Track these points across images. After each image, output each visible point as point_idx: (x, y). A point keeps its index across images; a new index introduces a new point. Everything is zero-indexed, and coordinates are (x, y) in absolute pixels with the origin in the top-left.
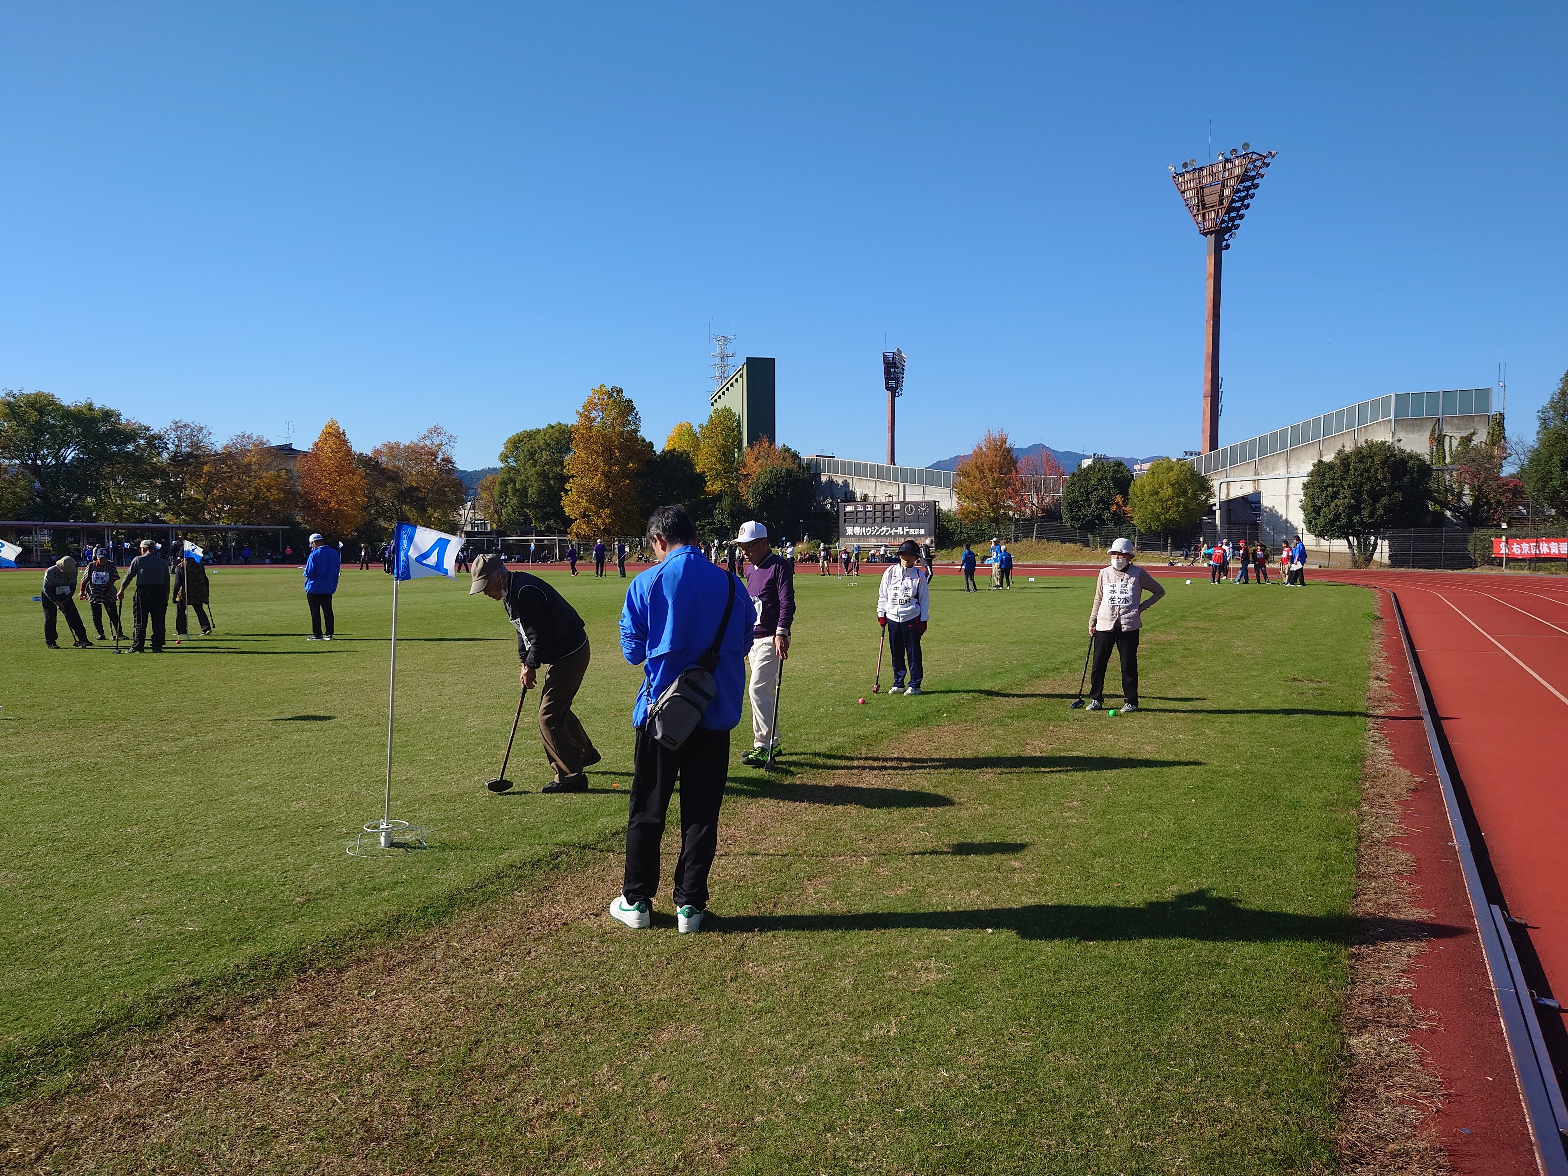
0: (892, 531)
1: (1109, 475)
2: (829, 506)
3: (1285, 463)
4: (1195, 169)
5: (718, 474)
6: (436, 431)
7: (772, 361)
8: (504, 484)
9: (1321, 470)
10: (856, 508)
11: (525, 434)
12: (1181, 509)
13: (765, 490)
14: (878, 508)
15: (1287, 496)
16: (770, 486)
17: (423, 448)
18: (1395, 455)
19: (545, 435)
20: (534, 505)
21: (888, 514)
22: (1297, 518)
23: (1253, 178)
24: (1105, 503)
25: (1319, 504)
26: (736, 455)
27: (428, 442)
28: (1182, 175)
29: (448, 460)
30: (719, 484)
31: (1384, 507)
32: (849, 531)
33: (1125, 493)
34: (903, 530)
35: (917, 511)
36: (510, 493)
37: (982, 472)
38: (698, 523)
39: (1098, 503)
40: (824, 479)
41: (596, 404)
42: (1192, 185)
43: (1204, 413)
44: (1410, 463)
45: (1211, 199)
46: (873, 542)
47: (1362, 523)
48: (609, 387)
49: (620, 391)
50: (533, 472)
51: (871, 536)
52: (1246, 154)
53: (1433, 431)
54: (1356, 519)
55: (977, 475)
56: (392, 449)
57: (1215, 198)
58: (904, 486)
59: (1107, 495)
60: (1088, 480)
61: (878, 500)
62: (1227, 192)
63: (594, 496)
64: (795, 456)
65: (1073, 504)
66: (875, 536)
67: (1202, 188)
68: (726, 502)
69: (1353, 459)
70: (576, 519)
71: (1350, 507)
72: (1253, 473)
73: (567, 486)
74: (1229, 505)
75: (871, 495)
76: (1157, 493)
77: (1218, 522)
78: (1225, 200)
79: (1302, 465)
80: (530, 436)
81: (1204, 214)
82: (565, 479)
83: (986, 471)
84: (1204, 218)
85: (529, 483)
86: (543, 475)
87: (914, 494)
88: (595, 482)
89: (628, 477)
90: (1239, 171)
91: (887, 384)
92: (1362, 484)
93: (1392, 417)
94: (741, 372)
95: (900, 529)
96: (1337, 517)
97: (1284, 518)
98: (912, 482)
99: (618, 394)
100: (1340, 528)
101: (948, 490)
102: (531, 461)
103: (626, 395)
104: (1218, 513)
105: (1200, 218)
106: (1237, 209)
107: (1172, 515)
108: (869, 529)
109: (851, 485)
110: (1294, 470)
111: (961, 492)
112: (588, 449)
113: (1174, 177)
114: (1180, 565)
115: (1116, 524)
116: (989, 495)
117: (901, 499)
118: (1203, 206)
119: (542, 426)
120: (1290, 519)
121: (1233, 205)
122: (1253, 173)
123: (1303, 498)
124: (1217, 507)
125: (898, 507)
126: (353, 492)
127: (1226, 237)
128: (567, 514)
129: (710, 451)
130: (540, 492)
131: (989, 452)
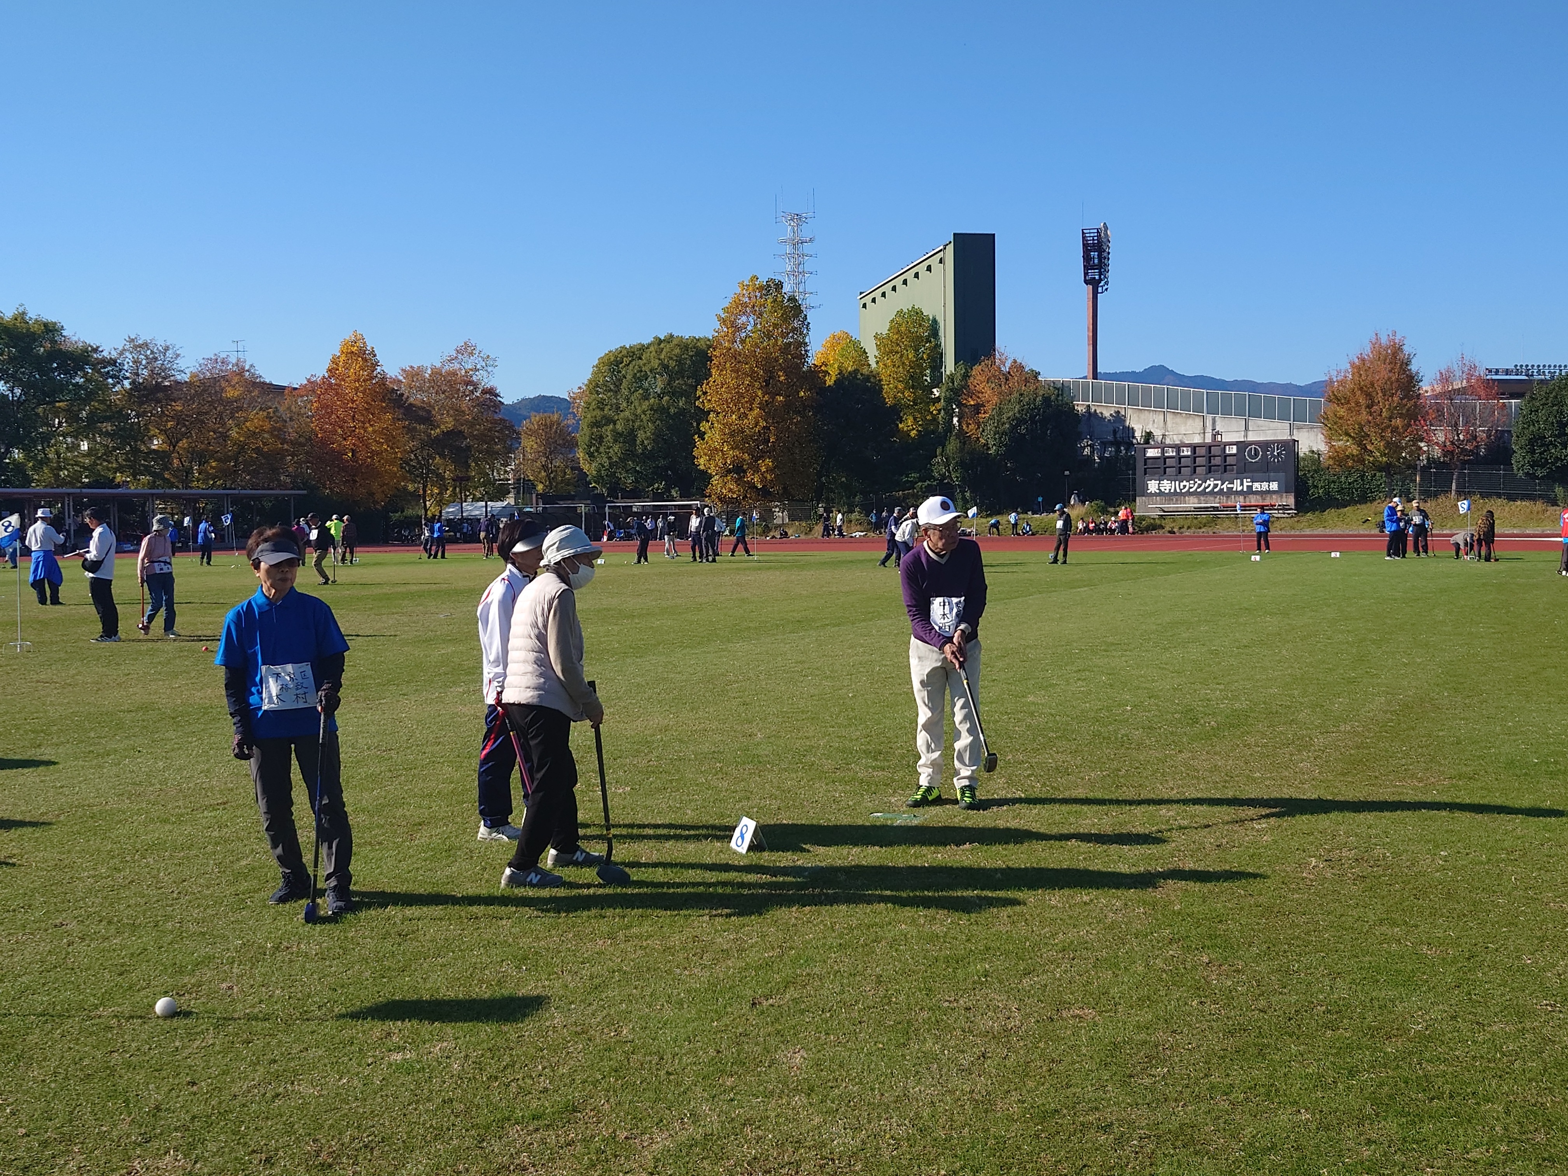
0: (1224, 486)
6: (465, 349)
8: (595, 423)
10: (1163, 452)
14: (1201, 451)
17: (454, 374)
20: (648, 456)
21: (1217, 461)
26: (929, 378)
27: (458, 366)
29: (490, 392)
32: (1153, 486)
34: (1242, 484)
35: (1265, 455)
36: (607, 437)
37: (1370, 396)
41: (745, 305)
46: (1192, 503)
48: (763, 280)
49: (779, 286)
50: (643, 408)
51: (1189, 493)
55: (1363, 401)
58: (1215, 420)
63: (746, 441)
66: (1195, 493)
68: (952, 446)
70: (717, 475)
73: (703, 427)
80: (635, 353)
85: (637, 424)
86: (660, 410)
88: (749, 419)
91: (1086, 274)
94: (945, 251)
95: (1237, 482)
99: (777, 290)
102: (641, 391)
103: (789, 291)
108: (1185, 483)
111: (1335, 426)
112: (737, 371)
119: (645, 340)
125: (1234, 450)
130: (658, 436)
131: (1378, 365)
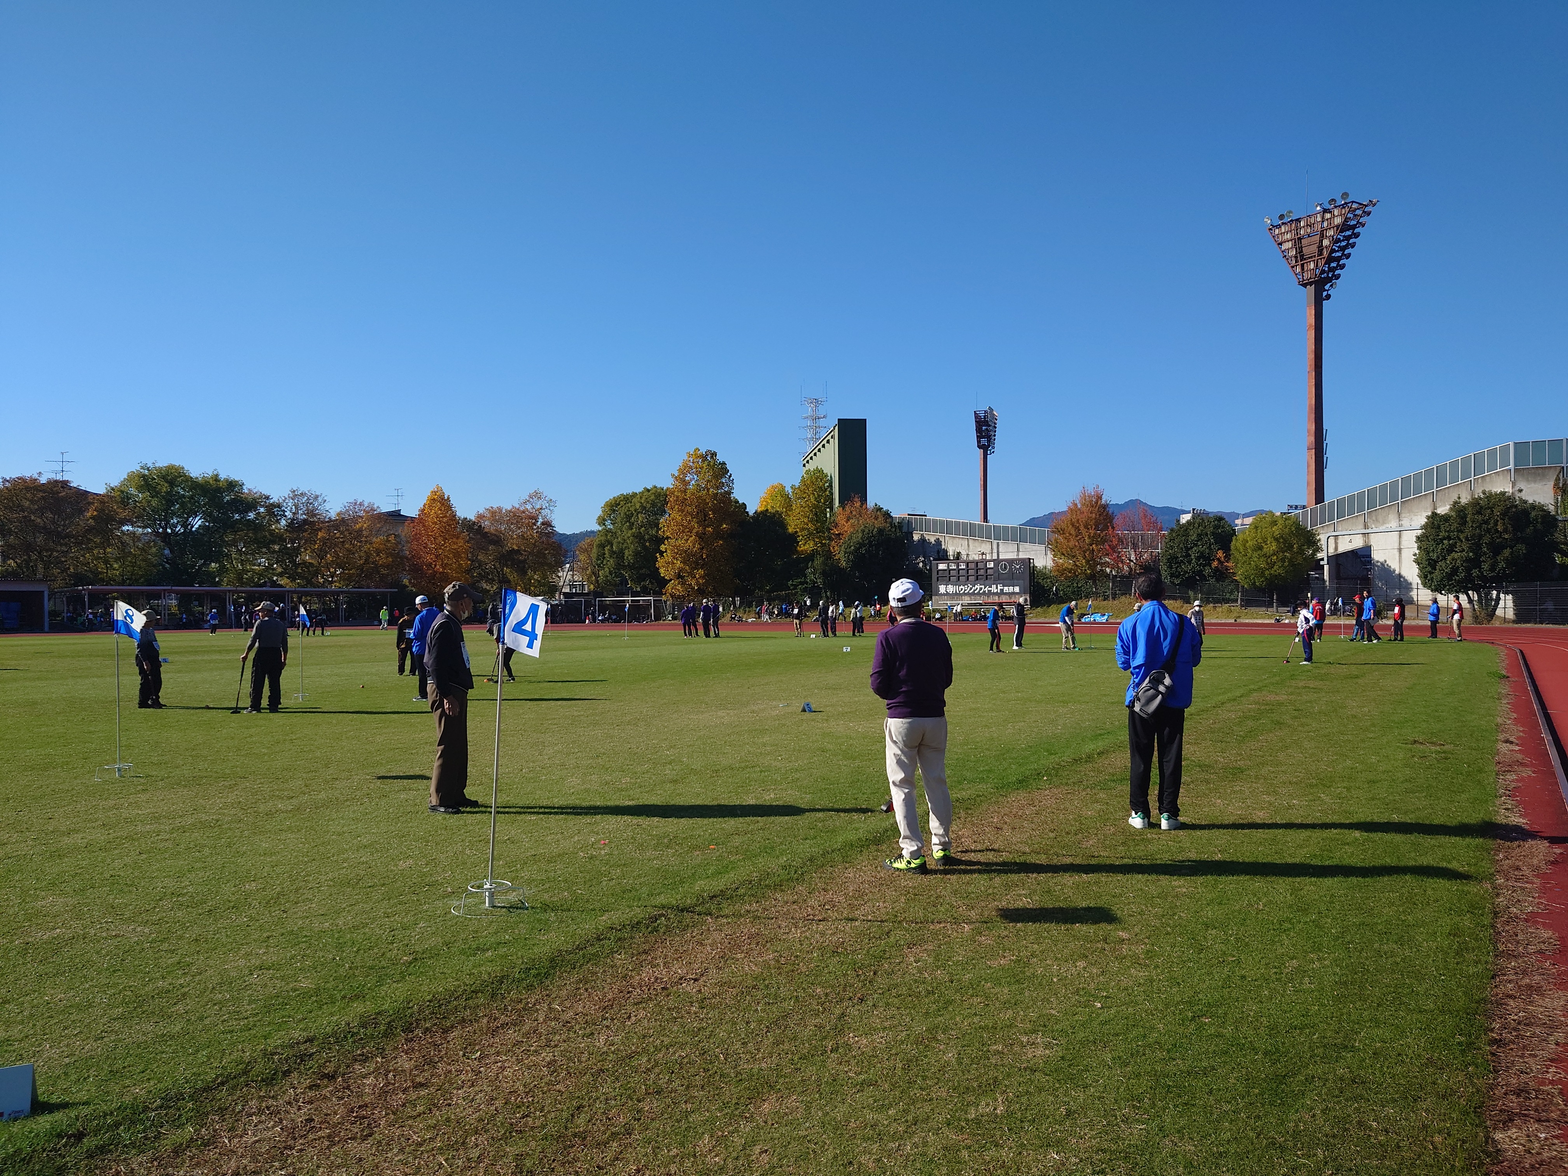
0: (986, 589)
1: (1210, 530)
2: (921, 565)
3: (1397, 516)
4: (1292, 221)
5: (810, 534)
6: (537, 495)
7: (863, 422)
8: (602, 546)
9: (1435, 522)
10: (948, 567)
11: (622, 498)
12: (1286, 564)
13: (857, 550)
14: (972, 566)
15: (1400, 550)
16: (861, 545)
17: (524, 512)
18: (1516, 506)
19: (641, 498)
20: (631, 567)
21: (982, 572)
22: (1411, 572)
23: (1354, 227)
24: (1207, 559)
25: (1435, 558)
26: (828, 515)
27: (529, 507)
28: (1278, 226)
29: (547, 524)
30: (812, 543)
31: (1506, 560)
32: (942, 589)
33: (1226, 548)
34: (997, 588)
35: (1011, 569)
36: (607, 555)
37: (1077, 529)
38: (790, 582)
39: (1198, 559)
40: (916, 537)
41: (691, 467)
42: (1289, 236)
43: (1308, 466)
44: (1533, 514)
45: (1310, 249)
46: (966, 601)
47: (1482, 577)
48: (703, 451)
49: (714, 454)
50: (629, 535)
51: (964, 594)
52: (1346, 203)
53: (1557, 480)
54: (1475, 572)
55: (1073, 532)
56: (495, 514)
57: (1314, 249)
58: (998, 544)
59: (1207, 551)
60: (1187, 535)
61: (971, 558)
62: (1326, 242)
63: (687, 557)
64: (887, 515)
65: (1172, 560)
66: (968, 594)
67: (1300, 239)
68: (818, 561)
69: (1470, 511)
70: (671, 580)
71: (1468, 560)
72: (1362, 526)
73: (663, 548)
74: (1337, 560)
75: (963, 553)
76: (1260, 548)
77: (1326, 577)
78: (1325, 250)
79: (1414, 518)
80: (627, 499)
81: (1302, 265)
82: (660, 540)
83: (1082, 528)
84: (1303, 269)
85: (625, 545)
86: (639, 537)
87: (1008, 552)
88: (690, 543)
89: (721, 538)
90: (1338, 221)
91: (979, 442)
92: (1480, 537)
93: (1512, 466)
94: (832, 433)
95: (994, 586)
96: (1455, 571)
97: (1397, 572)
98: (1006, 539)
99: (712, 457)
100: (1459, 582)
101: (1043, 547)
102: (628, 524)
103: (720, 458)
104: (1326, 568)
105: (1298, 269)
106: (1338, 259)
107: (1277, 570)
108: (962, 587)
109: (943, 543)
110: (1406, 523)
111: (1056, 549)
112: (683, 511)
113: (1270, 229)
114: (1287, 621)
115: (1218, 580)
116: (1085, 552)
117: (995, 557)
118: (1301, 257)
119: (639, 489)
120: (1403, 573)
121: (1333, 255)
122: (1353, 223)
123: (1417, 552)
124: (1325, 562)
125: (992, 565)
126: (457, 555)
127: (1327, 287)
128: (662, 575)
129: (802, 511)
130: (637, 554)
131: (1084, 509)
